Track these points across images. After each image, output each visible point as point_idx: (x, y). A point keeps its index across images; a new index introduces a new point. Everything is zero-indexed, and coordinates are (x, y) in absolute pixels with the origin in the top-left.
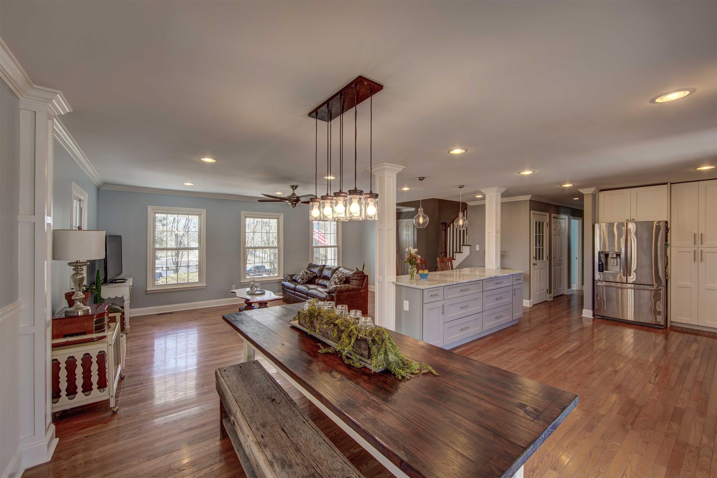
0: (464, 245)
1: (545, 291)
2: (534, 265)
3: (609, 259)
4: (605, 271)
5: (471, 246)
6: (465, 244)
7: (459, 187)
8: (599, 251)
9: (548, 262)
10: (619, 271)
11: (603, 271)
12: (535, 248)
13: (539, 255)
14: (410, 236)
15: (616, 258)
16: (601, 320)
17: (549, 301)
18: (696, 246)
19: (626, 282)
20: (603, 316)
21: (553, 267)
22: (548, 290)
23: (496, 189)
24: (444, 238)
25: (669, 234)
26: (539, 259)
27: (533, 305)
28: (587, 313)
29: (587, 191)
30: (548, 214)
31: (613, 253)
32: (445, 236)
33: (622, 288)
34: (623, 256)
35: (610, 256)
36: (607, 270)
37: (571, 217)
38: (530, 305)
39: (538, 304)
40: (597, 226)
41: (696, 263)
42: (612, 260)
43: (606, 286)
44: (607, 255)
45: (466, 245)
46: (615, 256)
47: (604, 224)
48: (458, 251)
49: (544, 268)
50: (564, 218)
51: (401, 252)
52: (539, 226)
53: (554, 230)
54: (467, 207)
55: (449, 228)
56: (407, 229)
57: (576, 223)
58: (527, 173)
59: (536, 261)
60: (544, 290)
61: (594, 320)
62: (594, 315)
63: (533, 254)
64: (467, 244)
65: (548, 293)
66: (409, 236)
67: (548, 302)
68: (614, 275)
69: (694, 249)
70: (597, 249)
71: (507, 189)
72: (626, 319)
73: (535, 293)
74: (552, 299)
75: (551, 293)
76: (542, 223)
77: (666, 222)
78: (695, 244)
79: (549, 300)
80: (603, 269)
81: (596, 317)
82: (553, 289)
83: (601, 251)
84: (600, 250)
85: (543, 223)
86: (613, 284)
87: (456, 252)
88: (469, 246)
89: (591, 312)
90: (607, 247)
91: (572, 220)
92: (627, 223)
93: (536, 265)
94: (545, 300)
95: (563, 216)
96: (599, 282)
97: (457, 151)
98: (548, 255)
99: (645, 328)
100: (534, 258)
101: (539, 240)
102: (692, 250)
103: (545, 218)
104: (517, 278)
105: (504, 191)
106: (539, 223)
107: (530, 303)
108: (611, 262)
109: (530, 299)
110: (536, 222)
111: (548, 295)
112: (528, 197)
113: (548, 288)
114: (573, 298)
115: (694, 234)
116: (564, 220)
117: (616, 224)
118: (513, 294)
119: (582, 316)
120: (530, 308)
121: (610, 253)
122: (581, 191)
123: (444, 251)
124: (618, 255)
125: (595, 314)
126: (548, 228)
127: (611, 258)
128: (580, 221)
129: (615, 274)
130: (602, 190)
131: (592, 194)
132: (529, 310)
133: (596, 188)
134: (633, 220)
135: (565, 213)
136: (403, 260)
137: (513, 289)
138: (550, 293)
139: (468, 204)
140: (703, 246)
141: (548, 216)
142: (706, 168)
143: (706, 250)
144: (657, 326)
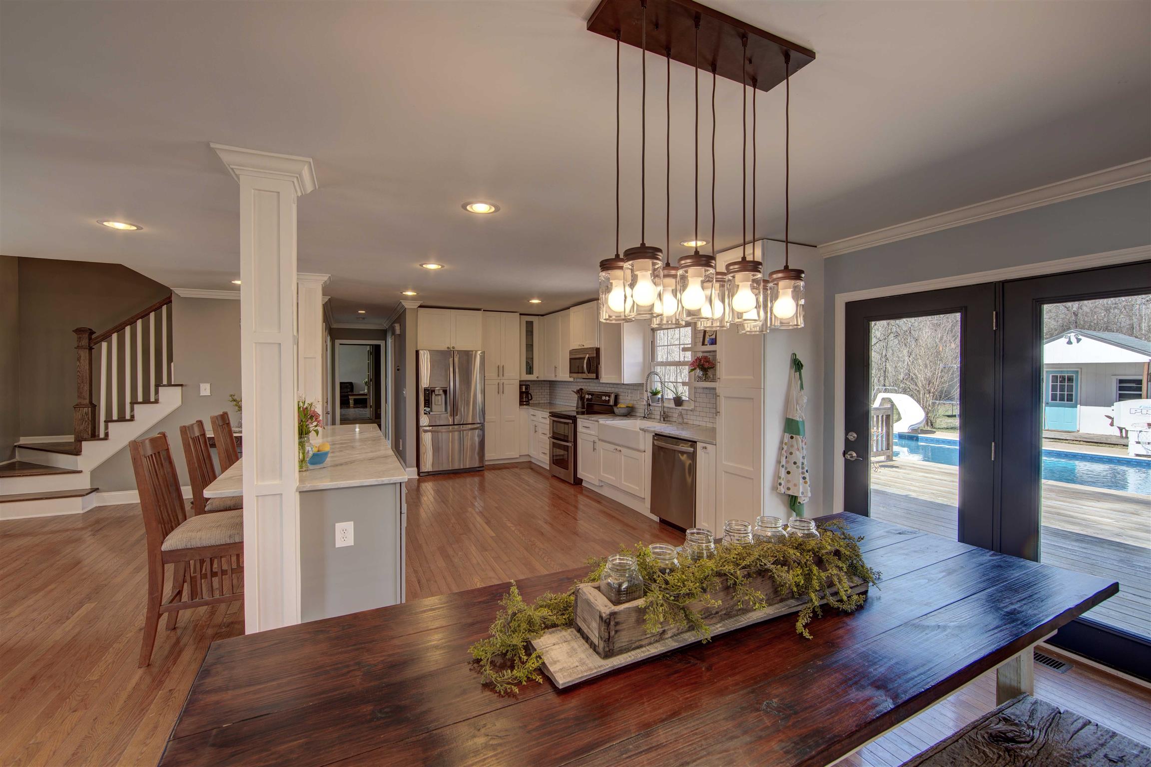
0: (164, 385)
3: (434, 398)
5: (184, 388)
6: (173, 383)
8: (424, 387)
10: (445, 409)
11: (428, 414)
15: (441, 395)
16: (428, 476)
18: (499, 378)
19: (453, 424)
20: (430, 472)
29: (411, 305)
31: (440, 388)
33: (449, 432)
34: (451, 392)
35: (436, 393)
36: (432, 412)
40: (421, 352)
41: (499, 395)
42: (437, 397)
43: (433, 432)
44: (432, 392)
45: (176, 385)
46: (441, 392)
47: (426, 351)
54: (170, 297)
55: (104, 345)
58: (432, 266)
61: (419, 480)
62: (419, 475)
68: (440, 417)
69: (499, 381)
70: (423, 384)
77: (484, 352)
78: (497, 376)
81: (421, 475)
83: (426, 387)
86: (439, 428)
88: (180, 387)
90: (433, 383)
92: (453, 352)
96: (425, 428)
97: (481, 208)
102: (496, 382)
108: (436, 400)
115: (498, 367)
121: (436, 389)
122: (404, 304)
123: (86, 401)
125: (421, 472)
127: (436, 395)
129: (440, 415)
130: (420, 306)
131: (414, 309)
133: (422, 302)
134: (454, 348)
139: (175, 292)
140: (504, 378)
142: (535, 301)
143: (506, 382)
144: (478, 469)
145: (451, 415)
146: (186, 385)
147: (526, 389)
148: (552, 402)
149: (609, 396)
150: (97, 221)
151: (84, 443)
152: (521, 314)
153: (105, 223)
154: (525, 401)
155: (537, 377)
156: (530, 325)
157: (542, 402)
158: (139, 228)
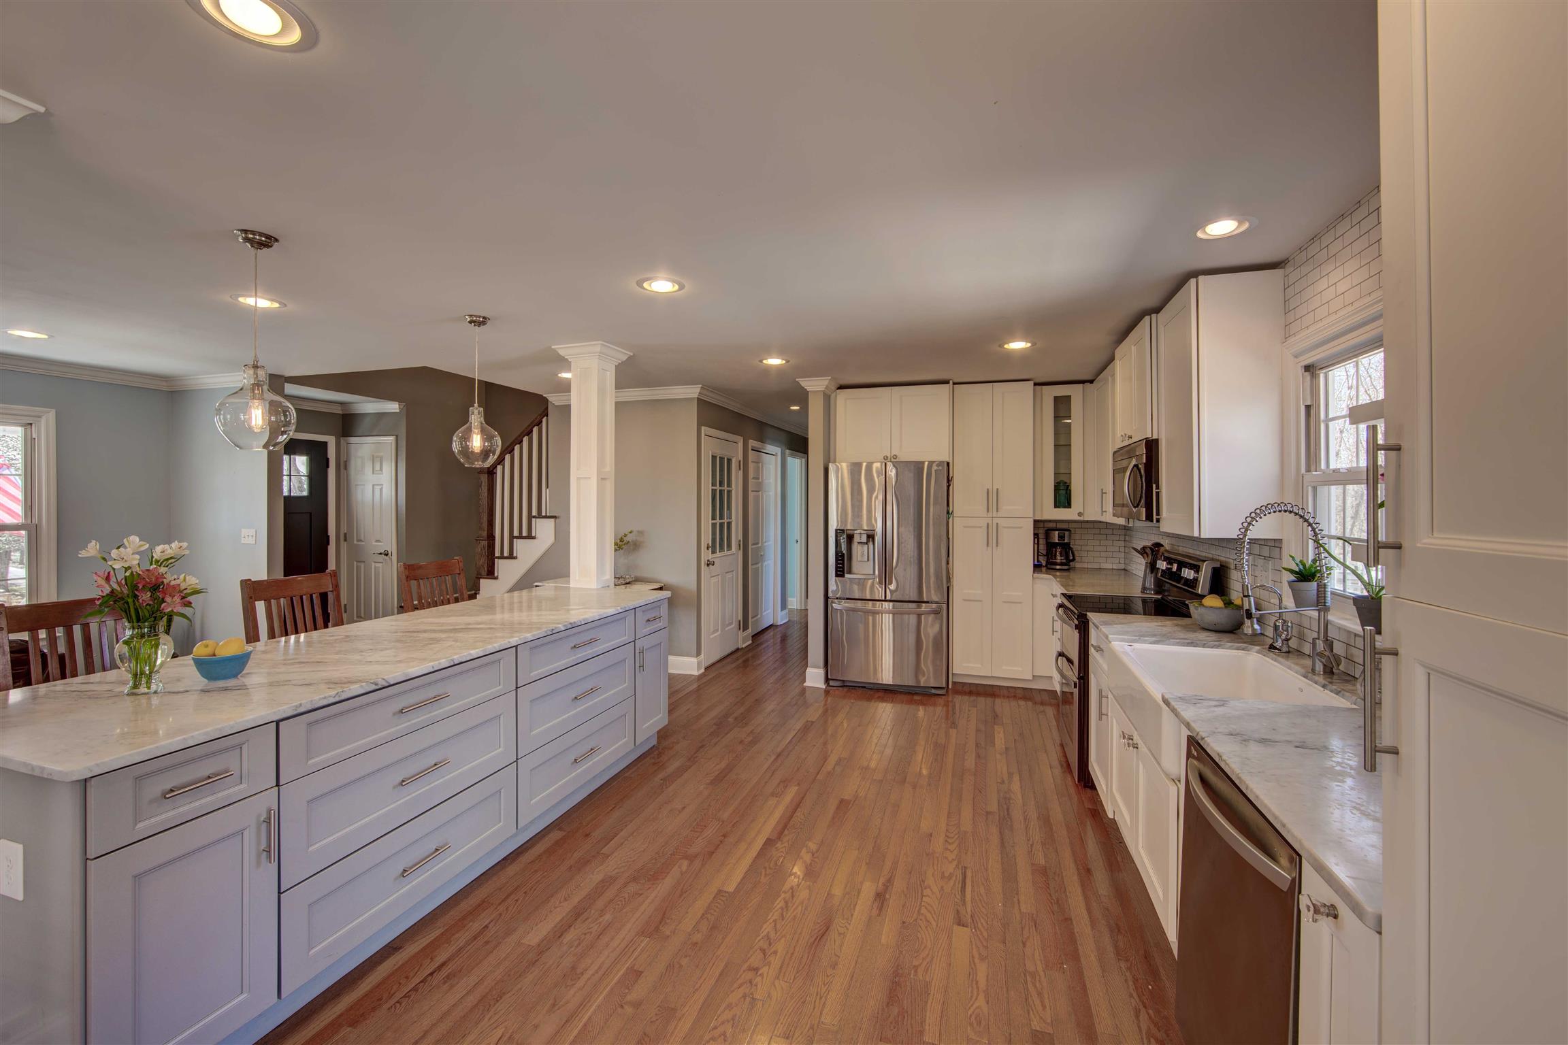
0: (540, 516)
1: (733, 626)
2: (708, 565)
3: (855, 546)
4: (847, 576)
5: (557, 520)
6: (544, 514)
7: (471, 322)
8: (835, 528)
9: (741, 553)
10: (872, 573)
11: (843, 576)
12: (711, 522)
13: (720, 541)
14: (384, 490)
15: (867, 544)
16: (840, 689)
17: (742, 648)
18: (990, 514)
19: (883, 599)
20: (843, 681)
21: (752, 565)
22: (740, 621)
23: (598, 349)
24: (486, 494)
25: (951, 487)
26: (722, 549)
27: (707, 668)
28: (815, 677)
29: (815, 385)
30: (740, 440)
31: (863, 532)
32: (489, 490)
33: (875, 613)
34: (878, 539)
35: (856, 539)
36: (850, 572)
37: (788, 451)
38: (698, 670)
39: (718, 661)
40: (831, 467)
41: (990, 548)
42: (860, 547)
43: (849, 610)
44: (850, 538)
45: (546, 517)
46: (864, 539)
47: (844, 465)
48: (525, 534)
49: (733, 571)
50: (774, 453)
51: (358, 541)
52: (721, 466)
53: (754, 478)
54: (547, 408)
55: (500, 469)
56: (377, 467)
57: (795, 463)
58: (663, 286)
59: (715, 555)
60: (731, 623)
61: (827, 692)
62: (827, 680)
63: (707, 539)
64: (548, 515)
65: (740, 629)
66: (381, 490)
67: (740, 653)
68: (861, 583)
69: (987, 520)
70: (833, 525)
71: (632, 354)
72: (881, 682)
73: (712, 637)
74: (750, 642)
75: (748, 628)
76: (728, 459)
77: (948, 464)
78: (988, 511)
79: (744, 646)
80: (843, 571)
81: (831, 683)
82: (752, 618)
83: (838, 528)
84: (838, 526)
85: (729, 461)
86: (859, 604)
87: (521, 537)
88: (553, 520)
89: (821, 672)
90: (849, 520)
91: (788, 458)
92: (886, 464)
93: (713, 565)
94: (733, 648)
95: (770, 448)
96: (836, 600)
98: (741, 537)
99: (916, 698)
100: (708, 548)
101: (720, 501)
102: (983, 523)
103: (735, 448)
104: (650, 615)
105: (624, 358)
106: (722, 459)
107: (699, 664)
108: (859, 551)
109: (698, 653)
110: (714, 457)
111: (741, 634)
112: (693, 391)
113: (740, 617)
114: (790, 633)
115: (986, 491)
116: (772, 457)
117: (864, 464)
118: (637, 665)
119: (805, 684)
120: (700, 677)
121: (856, 532)
122: (803, 384)
123: (485, 534)
124: (871, 537)
125: (829, 677)
126: (741, 473)
127: (859, 543)
128: (804, 460)
129: (862, 581)
130: (841, 387)
131: (824, 392)
132: (695, 686)
133: (830, 378)
134: (896, 459)
135: (775, 442)
136: (362, 565)
137: (637, 651)
138: (745, 628)
139: (550, 399)
140: (1000, 514)
141: (741, 445)
142: (1017, 345)
143: (1002, 522)
144: (934, 691)
145: (880, 583)
146: (559, 517)
147: (1061, 537)
148: (1129, 568)
149: (1197, 569)
150: (231, 297)
151: (481, 580)
152: (1035, 384)
153: (241, 299)
154: (1061, 564)
155: (1080, 514)
156: (1062, 406)
157: (1109, 566)
158: (283, 305)
